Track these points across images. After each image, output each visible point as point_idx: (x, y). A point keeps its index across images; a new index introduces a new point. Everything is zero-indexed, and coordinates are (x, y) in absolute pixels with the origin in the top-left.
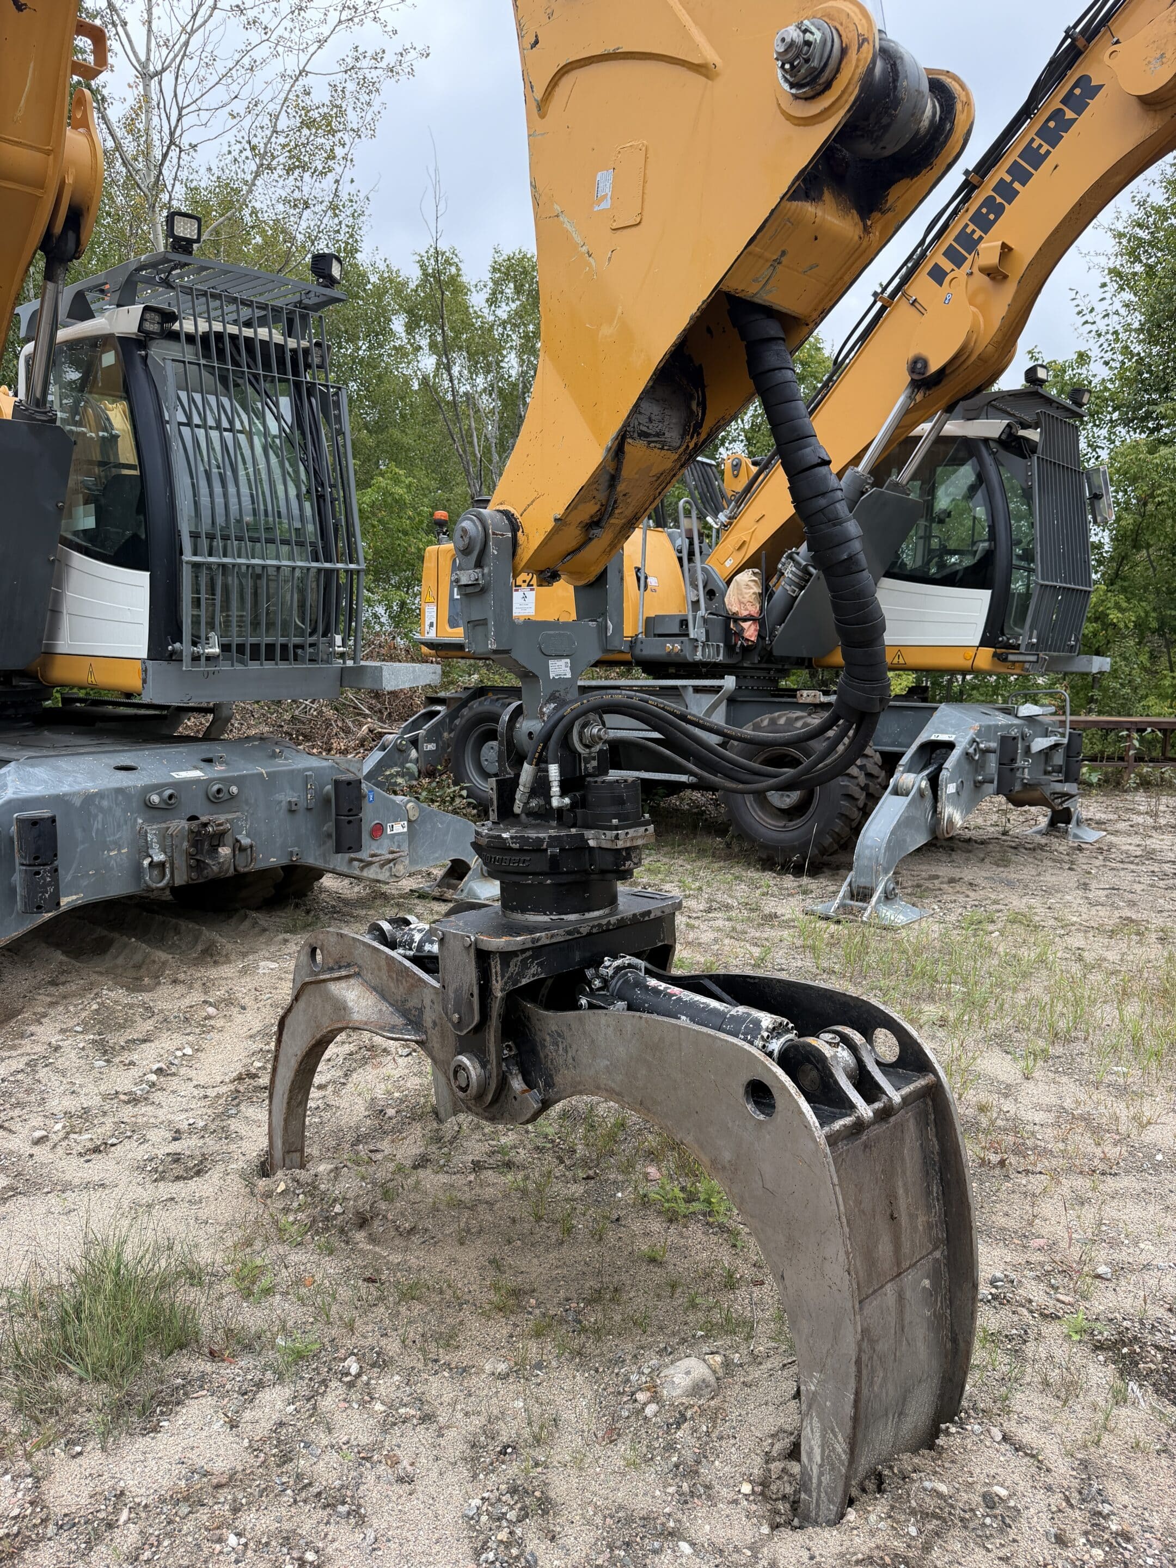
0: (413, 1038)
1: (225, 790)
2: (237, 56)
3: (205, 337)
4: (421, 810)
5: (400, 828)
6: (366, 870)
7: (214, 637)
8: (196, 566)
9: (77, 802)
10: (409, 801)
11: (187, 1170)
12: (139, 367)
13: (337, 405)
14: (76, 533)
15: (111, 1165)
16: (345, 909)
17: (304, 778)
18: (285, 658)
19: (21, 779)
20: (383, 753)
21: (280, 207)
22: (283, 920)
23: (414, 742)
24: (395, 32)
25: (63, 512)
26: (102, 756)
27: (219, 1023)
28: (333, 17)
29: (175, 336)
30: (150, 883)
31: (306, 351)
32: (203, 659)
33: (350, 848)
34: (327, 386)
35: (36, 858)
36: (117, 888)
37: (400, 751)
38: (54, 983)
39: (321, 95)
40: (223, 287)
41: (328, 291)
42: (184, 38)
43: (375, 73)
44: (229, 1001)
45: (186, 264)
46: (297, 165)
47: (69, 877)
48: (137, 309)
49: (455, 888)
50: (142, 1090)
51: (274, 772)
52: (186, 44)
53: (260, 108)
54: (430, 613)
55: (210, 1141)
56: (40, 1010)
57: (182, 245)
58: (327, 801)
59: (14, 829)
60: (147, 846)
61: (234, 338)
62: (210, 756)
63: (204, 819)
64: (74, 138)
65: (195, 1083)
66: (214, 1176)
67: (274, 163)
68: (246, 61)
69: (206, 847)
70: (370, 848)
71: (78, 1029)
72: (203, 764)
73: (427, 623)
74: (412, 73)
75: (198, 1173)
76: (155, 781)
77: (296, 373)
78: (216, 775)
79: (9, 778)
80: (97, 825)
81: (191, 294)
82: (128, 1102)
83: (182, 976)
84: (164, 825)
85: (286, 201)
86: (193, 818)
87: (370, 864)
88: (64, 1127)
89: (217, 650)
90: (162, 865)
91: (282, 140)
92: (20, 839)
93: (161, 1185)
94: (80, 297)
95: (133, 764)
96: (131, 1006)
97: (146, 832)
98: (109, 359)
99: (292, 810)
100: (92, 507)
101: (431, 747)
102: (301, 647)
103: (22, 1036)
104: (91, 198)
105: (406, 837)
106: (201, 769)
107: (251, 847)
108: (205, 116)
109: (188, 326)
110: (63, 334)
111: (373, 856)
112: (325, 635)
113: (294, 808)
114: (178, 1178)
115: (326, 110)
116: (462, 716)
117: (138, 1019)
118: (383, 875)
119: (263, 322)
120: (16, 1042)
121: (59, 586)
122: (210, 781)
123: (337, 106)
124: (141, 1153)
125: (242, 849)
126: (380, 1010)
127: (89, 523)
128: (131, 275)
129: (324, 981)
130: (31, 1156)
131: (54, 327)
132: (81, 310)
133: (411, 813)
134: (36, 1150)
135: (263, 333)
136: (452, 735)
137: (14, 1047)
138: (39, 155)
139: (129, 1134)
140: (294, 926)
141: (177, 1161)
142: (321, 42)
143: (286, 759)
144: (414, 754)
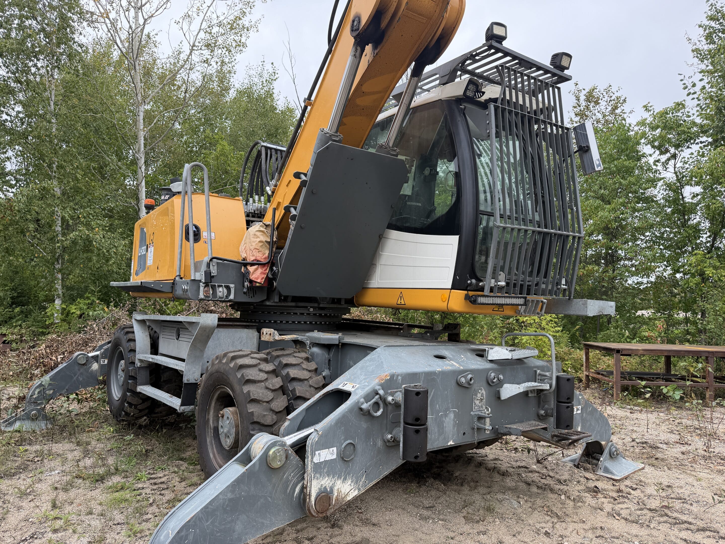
144: (95, 366)
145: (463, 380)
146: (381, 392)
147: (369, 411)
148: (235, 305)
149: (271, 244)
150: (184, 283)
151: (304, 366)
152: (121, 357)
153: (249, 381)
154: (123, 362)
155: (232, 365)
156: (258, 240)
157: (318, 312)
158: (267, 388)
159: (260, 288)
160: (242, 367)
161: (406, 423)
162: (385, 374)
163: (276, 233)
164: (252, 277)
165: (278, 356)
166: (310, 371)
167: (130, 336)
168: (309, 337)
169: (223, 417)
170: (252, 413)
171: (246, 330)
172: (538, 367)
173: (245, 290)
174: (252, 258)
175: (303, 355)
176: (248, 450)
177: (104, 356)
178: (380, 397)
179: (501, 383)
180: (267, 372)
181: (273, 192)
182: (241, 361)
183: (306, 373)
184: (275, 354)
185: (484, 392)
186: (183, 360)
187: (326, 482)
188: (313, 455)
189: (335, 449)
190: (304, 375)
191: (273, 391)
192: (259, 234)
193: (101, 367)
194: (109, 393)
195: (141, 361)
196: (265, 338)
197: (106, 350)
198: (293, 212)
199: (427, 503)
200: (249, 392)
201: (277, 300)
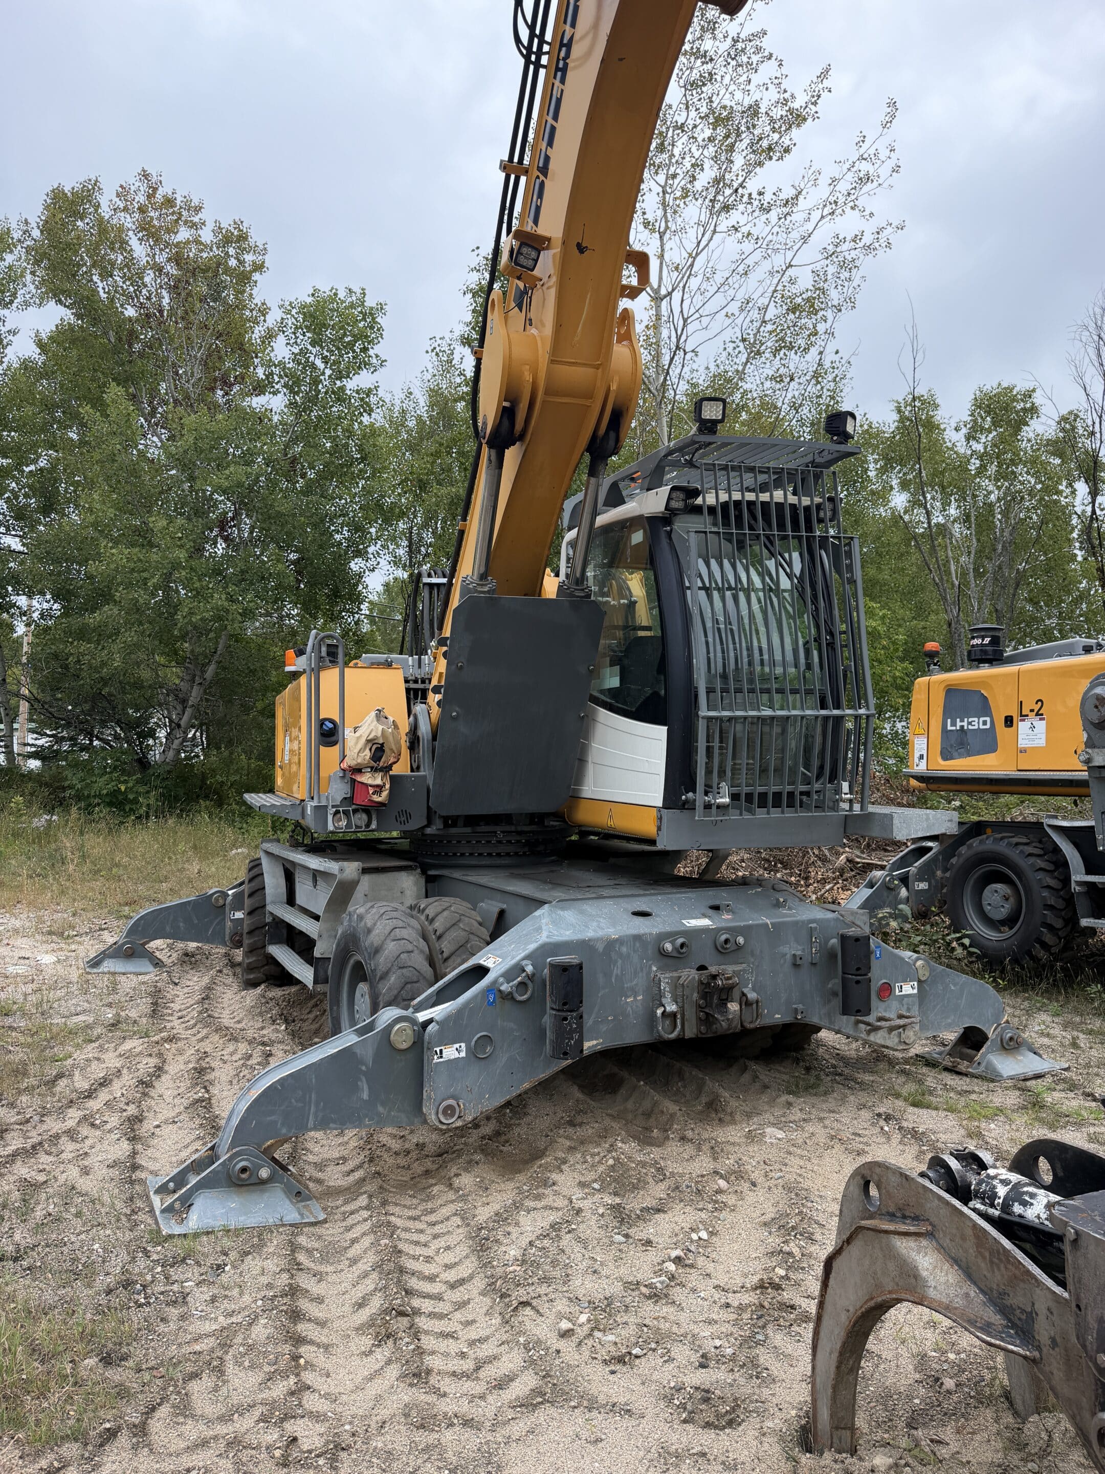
0: (1021, 1351)
1: (732, 940)
2: (734, 266)
3: (725, 505)
4: (932, 970)
5: (909, 989)
6: (872, 1034)
7: (725, 788)
8: (710, 719)
9: (600, 947)
10: (918, 959)
11: (719, 1416)
12: (664, 541)
13: (849, 554)
14: (602, 692)
15: (636, 1384)
16: (846, 1071)
17: (809, 931)
18: (791, 805)
19: (554, 922)
20: (871, 891)
21: (768, 384)
22: (786, 1077)
23: (904, 880)
24: (871, 215)
25: (594, 674)
26: (621, 900)
27: (731, 1200)
28: (816, 215)
29: (698, 510)
30: (662, 1033)
31: (819, 507)
32: (714, 808)
33: (858, 1011)
34: (839, 538)
35: (565, 1004)
36: (634, 1035)
37: (889, 889)
38: (572, 1124)
39: (805, 281)
40: (740, 459)
41: (842, 448)
42: (691, 260)
43: (853, 254)
44: (737, 1174)
45: (710, 444)
46: (783, 346)
47: (590, 1022)
48: (665, 491)
49: (970, 1059)
50: (662, 1283)
51: (779, 923)
52: (692, 265)
53: (751, 305)
54: (919, 746)
55: (739, 1376)
56: (561, 1155)
57: (709, 427)
58: (832, 955)
59: (546, 971)
60: (661, 995)
61: (751, 504)
62: (717, 903)
63: (713, 970)
64: (620, 351)
65: (717, 1282)
66: (748, 1431)
67: (763, 347)
68: (741, 269)
69: (715, 1001)
70: (879, 1009)
71: (596, 1186)
72: (711, 912)
73: (917, 755)
74: (889, 245)
75: (731, 1423)
76: (668, 929)
77: (809, 529)
78: (724, 925)
79: (544, 921)
80: (617, 971)
81: (714, 470)
82: (649, 1297)
83: (689, 1134)
84: (675, 974)
85: (773, 378)
86: (702, 968)
87: (876, 1029)
88: (589, 1321)
89: (727, 800)
90: (673, 1015)
91: (770, 327)
92: (552, 983)
93: (690, 1427)
94: (614, 487)
95: (648, 910)
96: (643, 1164)
97: (660, 980)
98: (637, 537)
99: (796, 965)
100: (617, 669)
101: (923, 886)
102: (807, 794)
103: (545, 1183)
104: (630, 400)
105: (916, 1000)
106: (709, 917)
107: (757, 1002)
108: (705, 321)
109: (711, 499)
110: (601, 520)
111: (880, 1019)
112: (831, 781)
113: (799, 962)
114: (708, 1425)
115: (809, 294)
116: (960, 855)
117: (651, 1180)
118: (892, 1040)
119: (778, 484)
120: (541, 1190)
121: (587, 738)
122: (718, 931)
123: (819, 289)
124: (667, 1375)
125: (748, 1003)
126: (967, 1295)
127: (614, 682)
128: (661, 460)
129: (886, 1232)
130: (558, 1352)
131: (595, 514)
132: (616, 498)
133: (920, 972)
134: (562, 1344)
135: (778, 495)
136: (948, 875)
137: (538, 1197)
138: (590, 371)
139: (653, 1345)
140: (797, 1086)
141: (706, 1400)
142: (805, 239)
143: (790, 909)
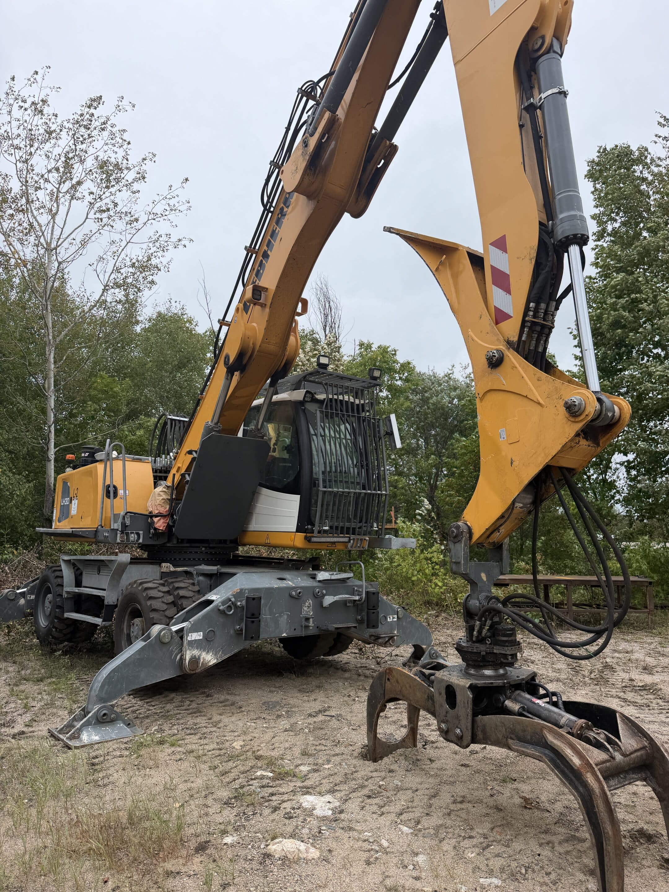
144: (22, 601)
145: (294, 593)
146: (233, 600)
147: (224, 611)
148: (143, 547)
149: (171, 501)
150: (105, 531)
151: (190, 588)
152: (48, 591)
153: (151, 598)
154: (50, 596)
155: (140, 588)
156: (161, 498)
157: (209, 551)
158: (163, 602)
159: (163, 533)
160: (147, 589)
161: (247, 617)
162: (237, 589)
163: (175, 492)
164: (157, 526)
165: (172, 582)
166: (194, 592)
167: (58, 573)
168: (196, 569)
169: (133, 625)
170: (153, 618)
171: (151, 566)
172: (356, 586)
173: (151, 536)
174: (157, 512)
175: (191, 581)
176: (149, 634)
177: (30, 592)
178: (232, 603)
179: (324, 595)
180: (164, 592)
181: (175, 458)
182: (146, 585)
183: (190, 592)
184: (170, 581)
185: (311, 601)
186: (105, 590)
187: (196, 652)
188: (187, 636)
189: (202, 633)
190: (190, 594)
191: (167, 604)
192: (162, 493)
193: (28, 602)
194: (36, 623)
195: (68, 592)
196: (164, 570)
197: (32, 587)
198: (188, 478)
199: (277, 685)
200: (151, 605)
201: (175, 541)
